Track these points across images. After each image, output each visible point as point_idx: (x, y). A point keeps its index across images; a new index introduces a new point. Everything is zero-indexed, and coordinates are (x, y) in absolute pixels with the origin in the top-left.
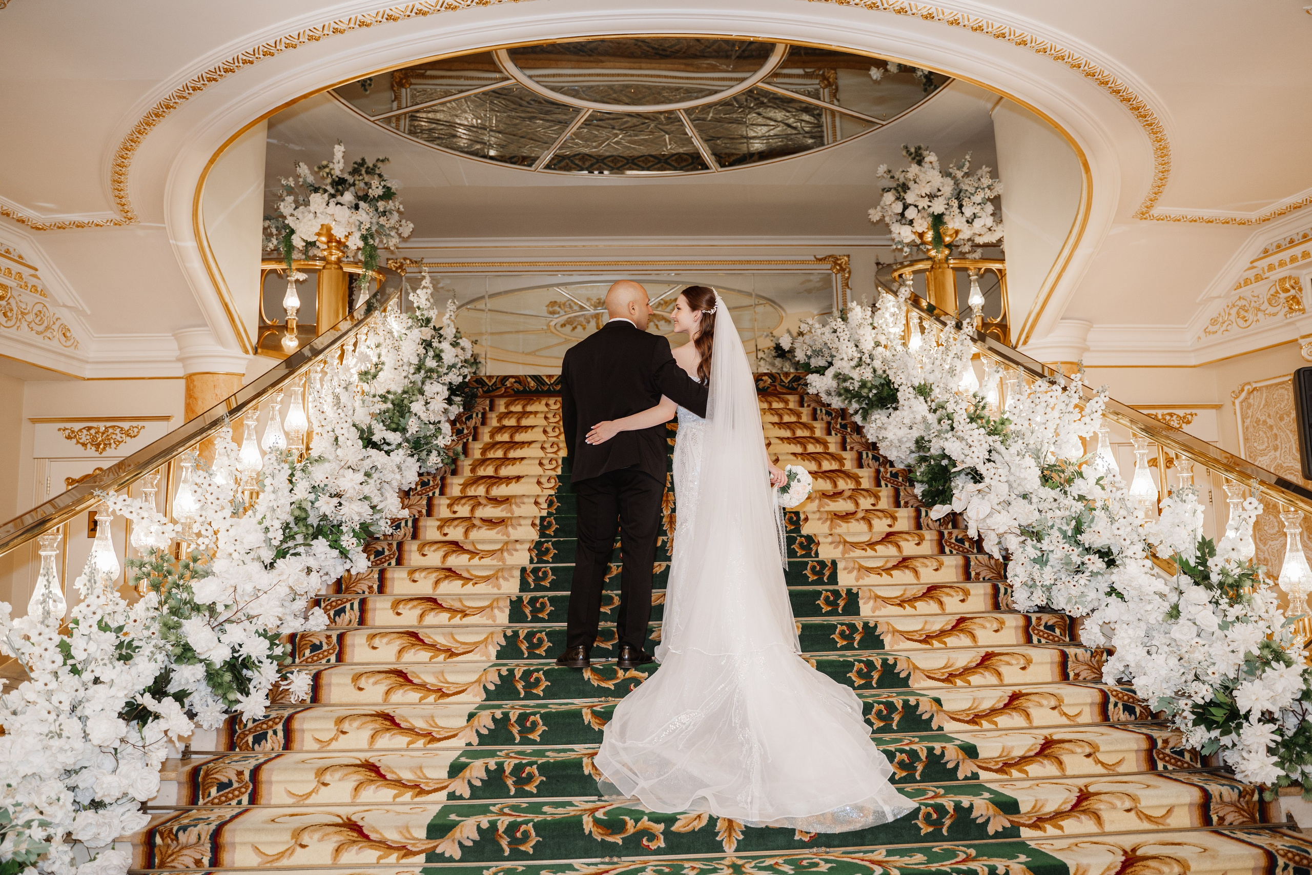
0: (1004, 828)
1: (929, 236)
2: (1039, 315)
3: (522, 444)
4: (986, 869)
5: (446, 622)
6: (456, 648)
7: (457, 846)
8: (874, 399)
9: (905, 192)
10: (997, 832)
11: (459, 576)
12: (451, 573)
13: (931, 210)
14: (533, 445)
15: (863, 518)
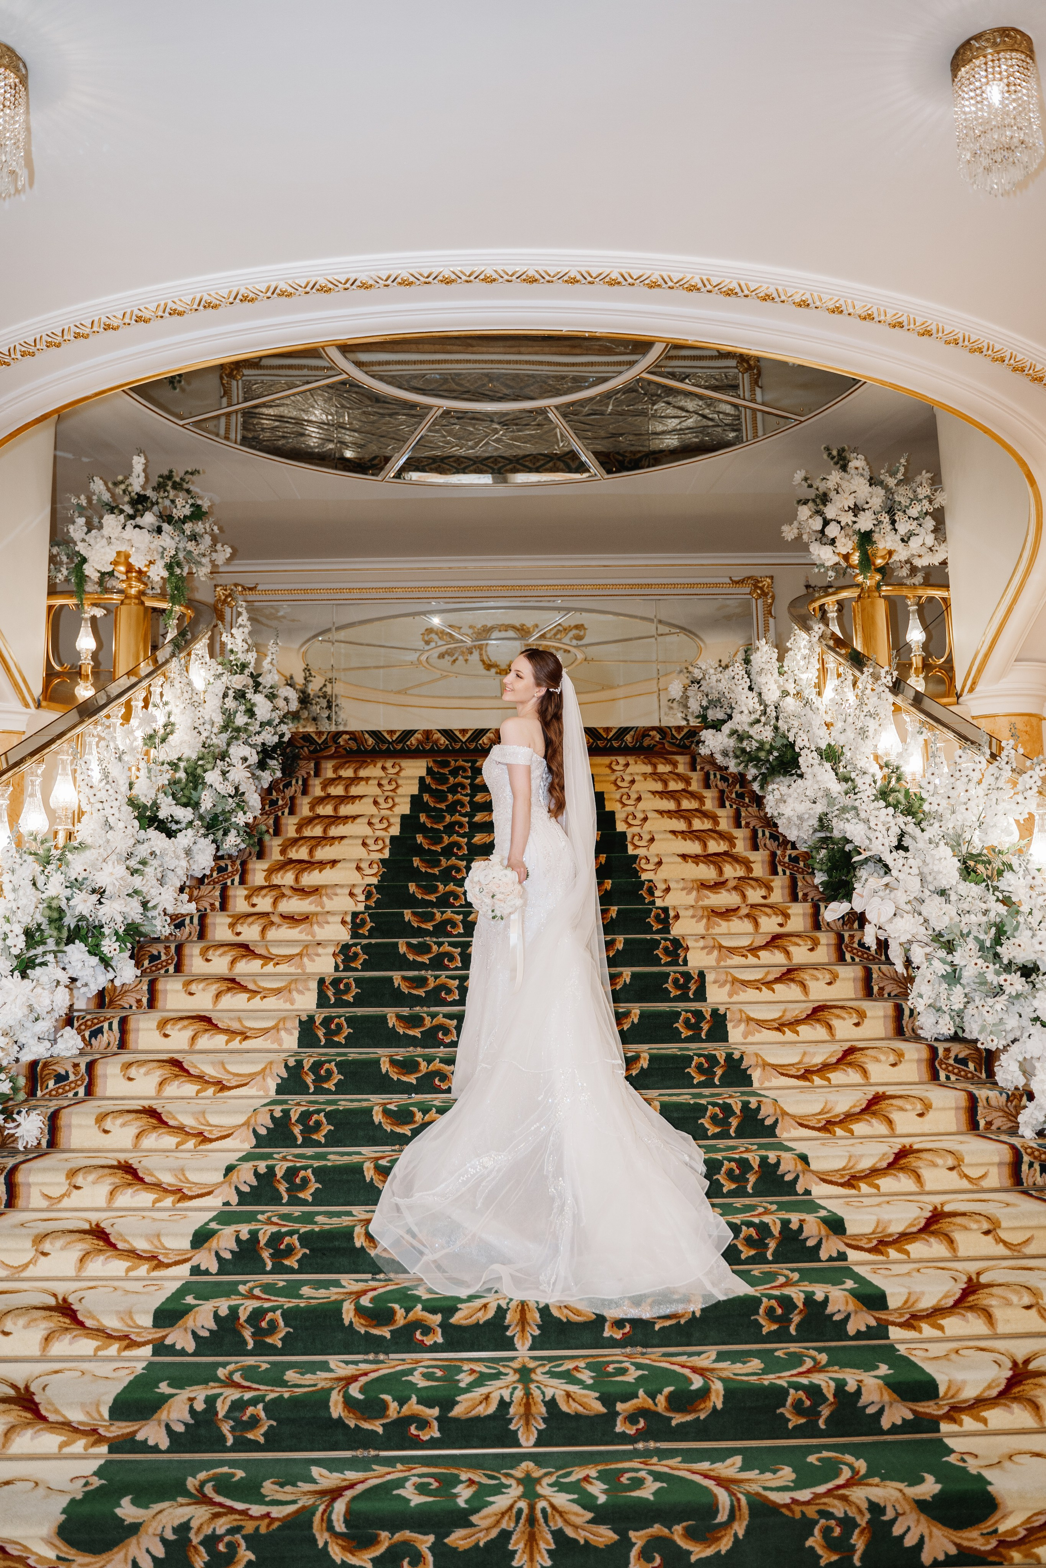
0: (868, 1327)
1: (855, 559)
2: (987, 656)
3: (346, 819)
4: (832, 1384)
5: (222, 1046)
6: (228, 1080)
7: (190, 1336)
8: (774, 763)
9: (825, 505)
10: (859, 1332)
11: (244, 989)
12: (233, 984)
13: (856, 527)
14: (358, 820)
15: (748, 916)
